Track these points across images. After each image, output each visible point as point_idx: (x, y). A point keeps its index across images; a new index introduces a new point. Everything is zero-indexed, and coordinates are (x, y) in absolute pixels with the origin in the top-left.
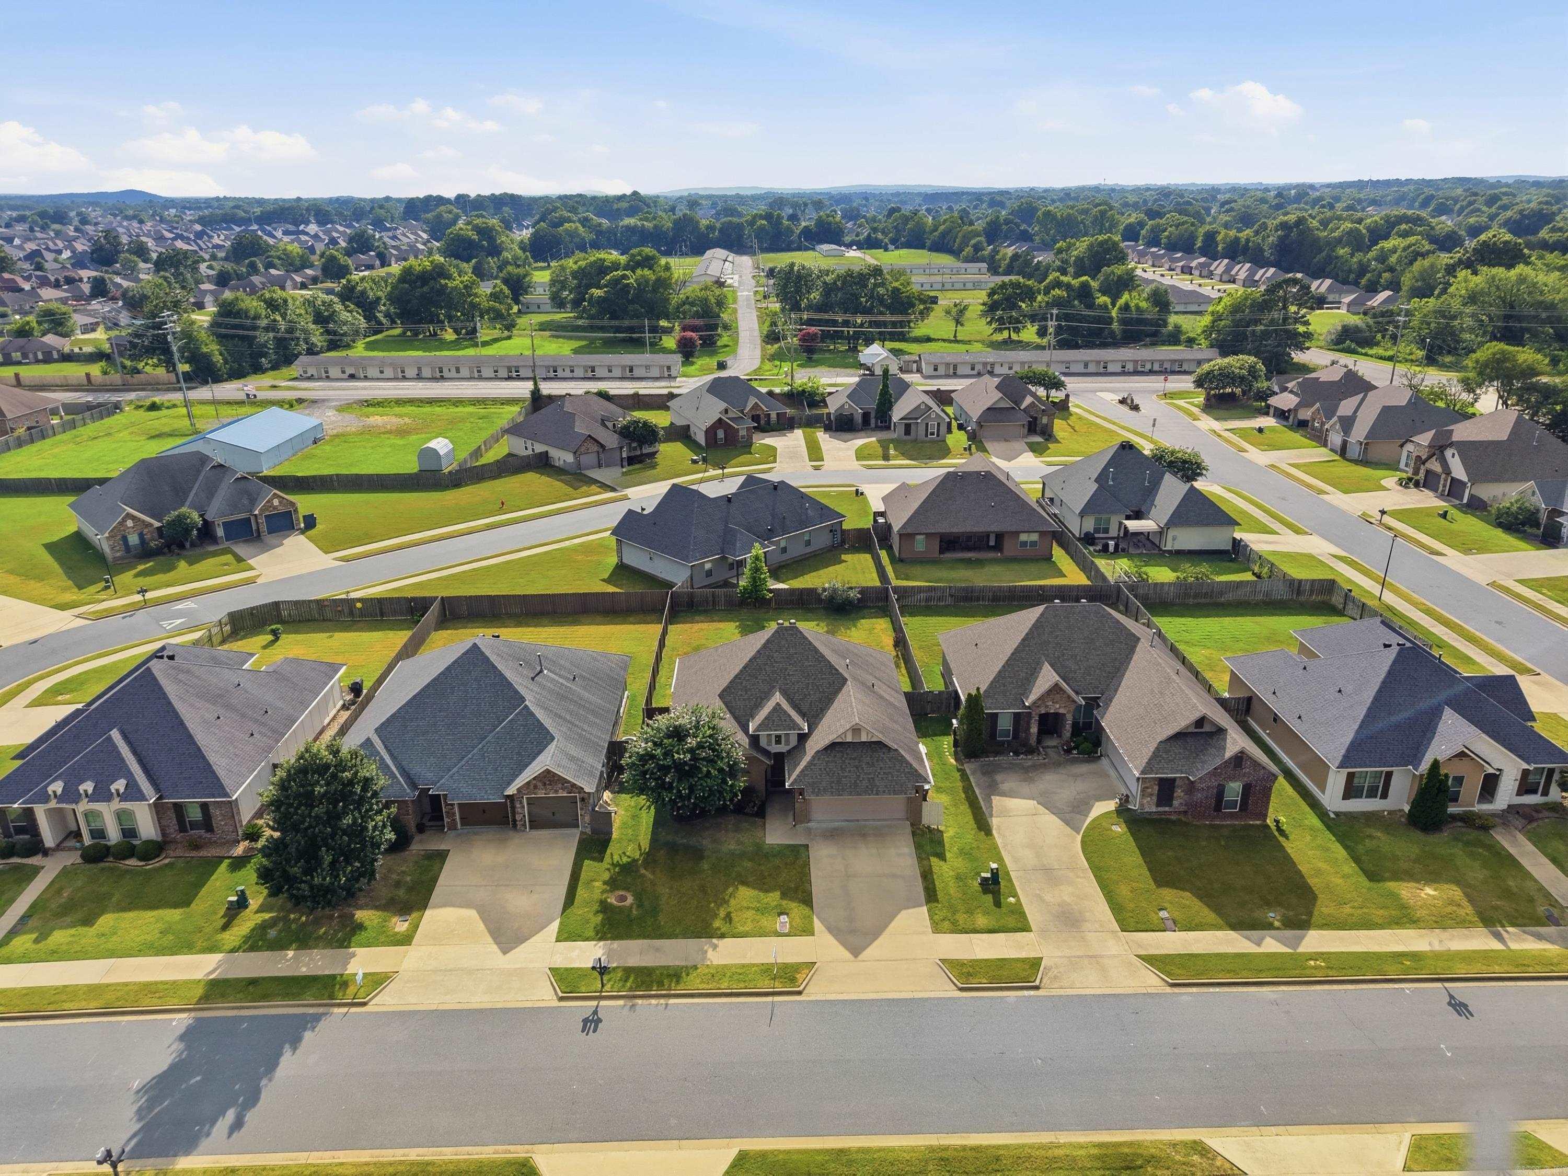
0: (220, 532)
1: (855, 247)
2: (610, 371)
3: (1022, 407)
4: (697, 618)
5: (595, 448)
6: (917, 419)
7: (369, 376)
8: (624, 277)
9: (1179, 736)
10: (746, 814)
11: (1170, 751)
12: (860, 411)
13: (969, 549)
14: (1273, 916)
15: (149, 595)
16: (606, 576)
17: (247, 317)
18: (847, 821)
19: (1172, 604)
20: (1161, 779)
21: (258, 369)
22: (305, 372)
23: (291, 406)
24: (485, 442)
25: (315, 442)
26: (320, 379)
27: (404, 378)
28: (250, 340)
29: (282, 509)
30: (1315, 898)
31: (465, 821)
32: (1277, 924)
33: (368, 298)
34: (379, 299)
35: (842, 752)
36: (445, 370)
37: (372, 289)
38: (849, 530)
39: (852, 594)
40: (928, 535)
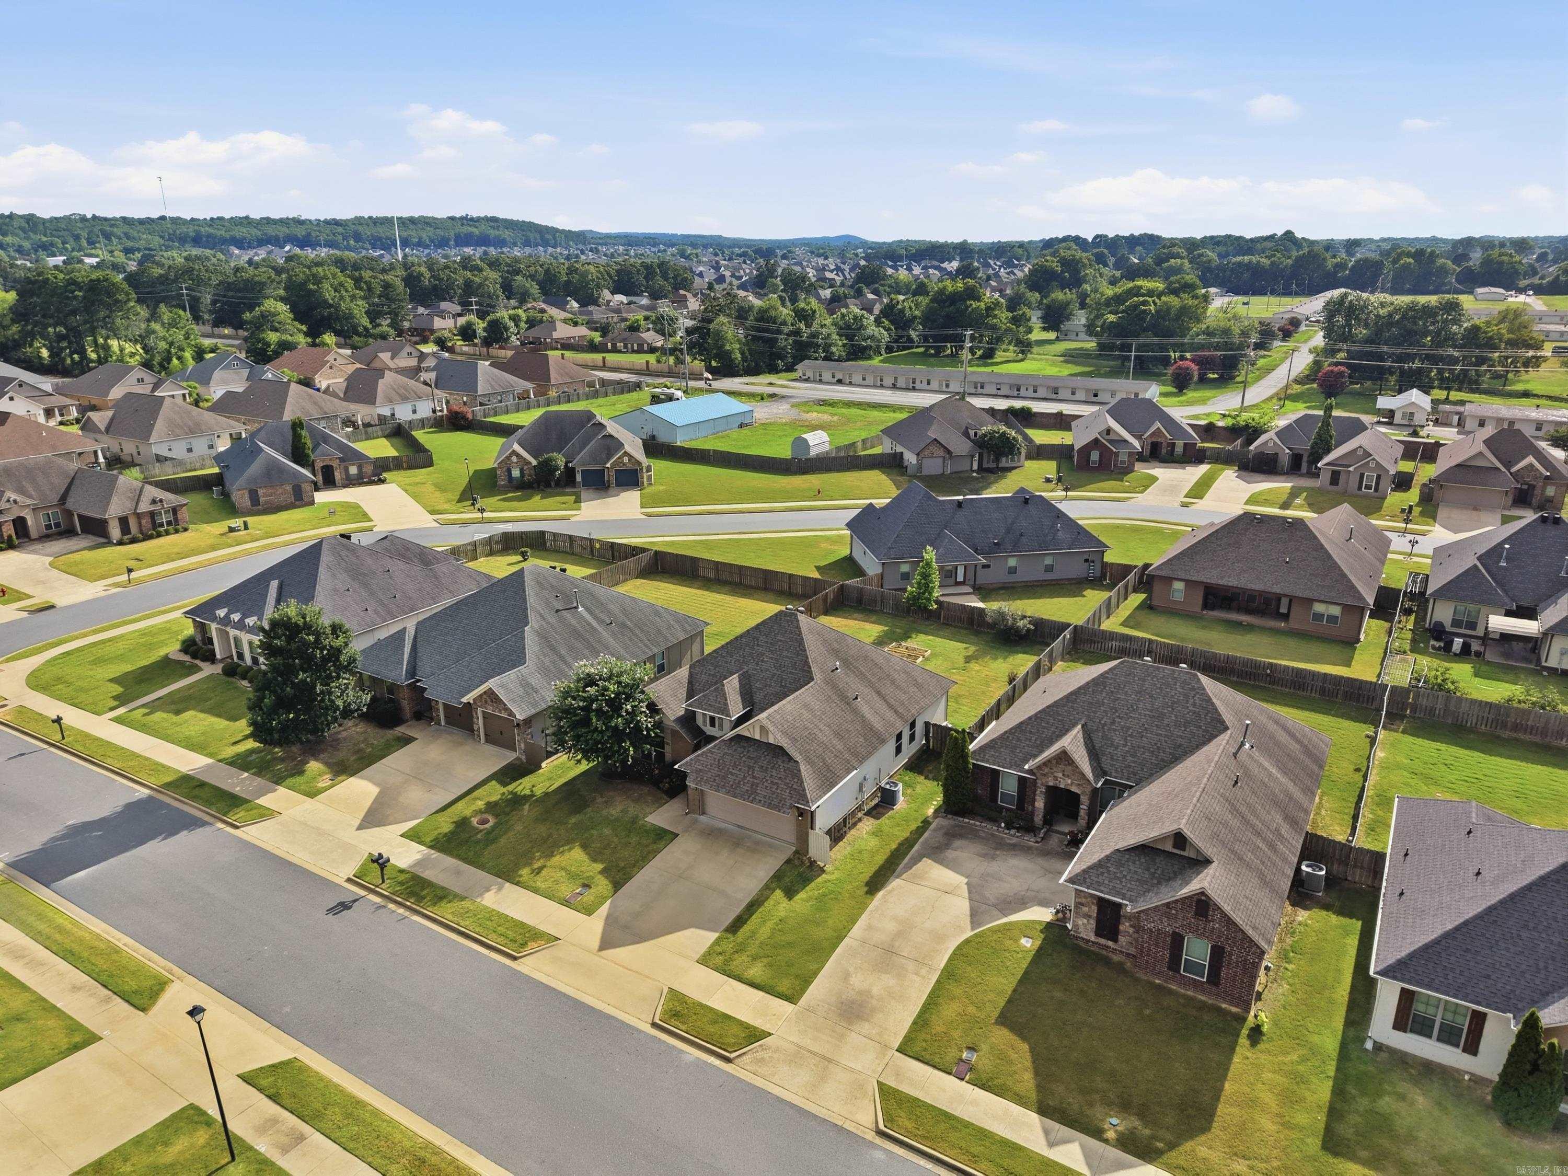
0: (579, 478)
1: (1531, 293)
2: (1073, 393)
3: (1514, 470)
4: (856, 615)
5: (941, 453)
6: (1350, 466)
7: (853, 381)
8: (1144, 303)
9: (1143, 849)
10: (659, 788)
11: (1122, 865)
12: (1287, 451)
13: (1249, 611)
14: (1114, 1124)
15: (485, 515)
16: (822, 564)
17: (775, 323)
18: (739, 826)
19: (1473, 730)
20: (1100, 900)
21: (773, 370)
22: (804, 375)
23: (762, 399)
24: (863, 441)
25: (741, 426)
26: (814, 381)
27: (882, 386)
28: (772, 342)
29: (630, 466)
30: (1205, 1129)
31: (449, 721)
32: (1111, 1135)
33: (905, 316)
34: (915, 317)
35: (744, 747)
36: (918, 382)
37: (910, 308)
38: (1112, 564)
39: (1021, 624)
40: (1188, 583)
